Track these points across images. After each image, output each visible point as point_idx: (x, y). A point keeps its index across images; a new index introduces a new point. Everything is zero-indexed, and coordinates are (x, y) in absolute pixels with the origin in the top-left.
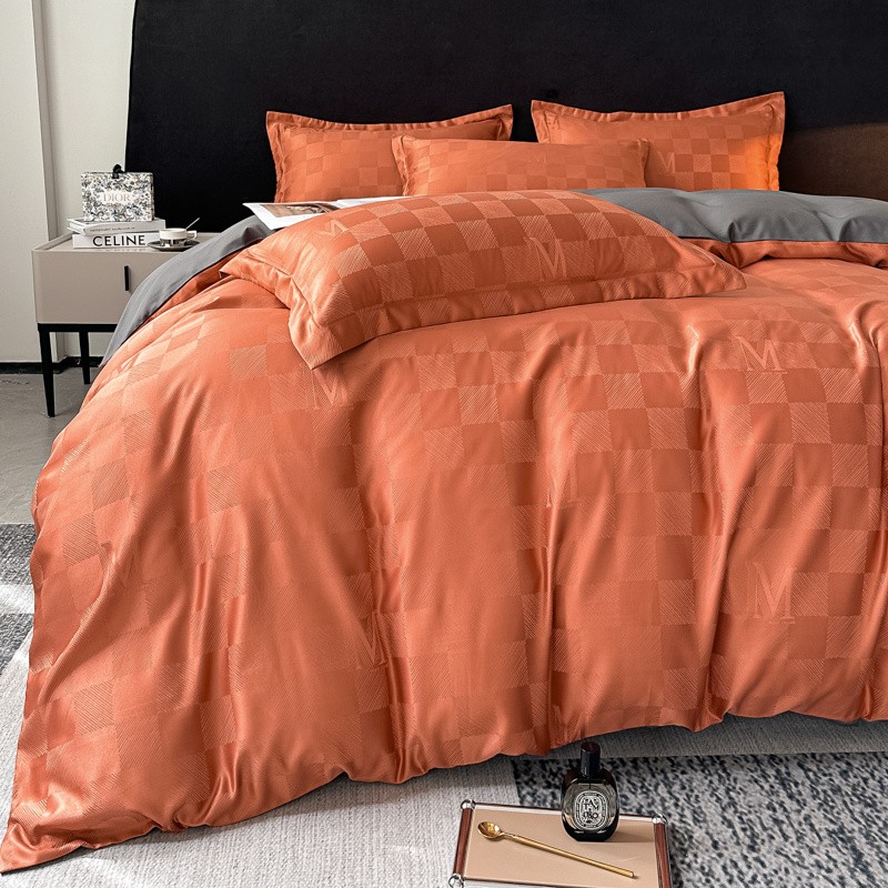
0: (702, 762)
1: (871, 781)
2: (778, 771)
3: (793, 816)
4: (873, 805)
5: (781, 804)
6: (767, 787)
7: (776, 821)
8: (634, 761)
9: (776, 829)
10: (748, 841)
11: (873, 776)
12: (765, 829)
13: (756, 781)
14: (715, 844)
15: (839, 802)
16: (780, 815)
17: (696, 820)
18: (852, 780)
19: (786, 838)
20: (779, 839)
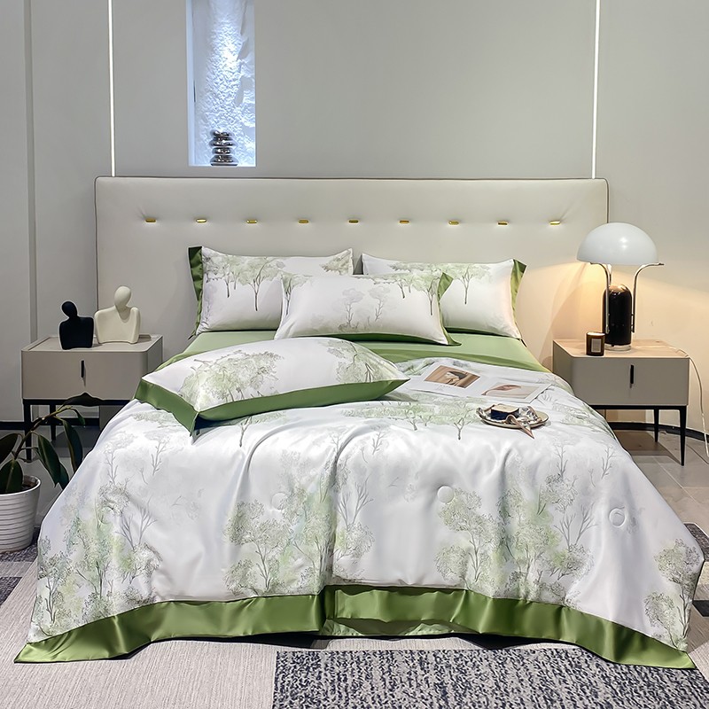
0: (381, 653)
1: (470, 663)
2: (421, 658)
3: (420, 677)
4: (465, 673)
5: (415, 673)
6: (411, 665)
7: (409, 679)
8: (344, 652)
9: (408, 683)
10: (390, 687)
11: (471, 660)
12: (401, 682)
13: (407, 662)
14: (372, 689)
15: (447, 672)
16: (412, 677)
17: (367, 678)
18: (460, 662)
19: (411, 686)
20: (407, 686)
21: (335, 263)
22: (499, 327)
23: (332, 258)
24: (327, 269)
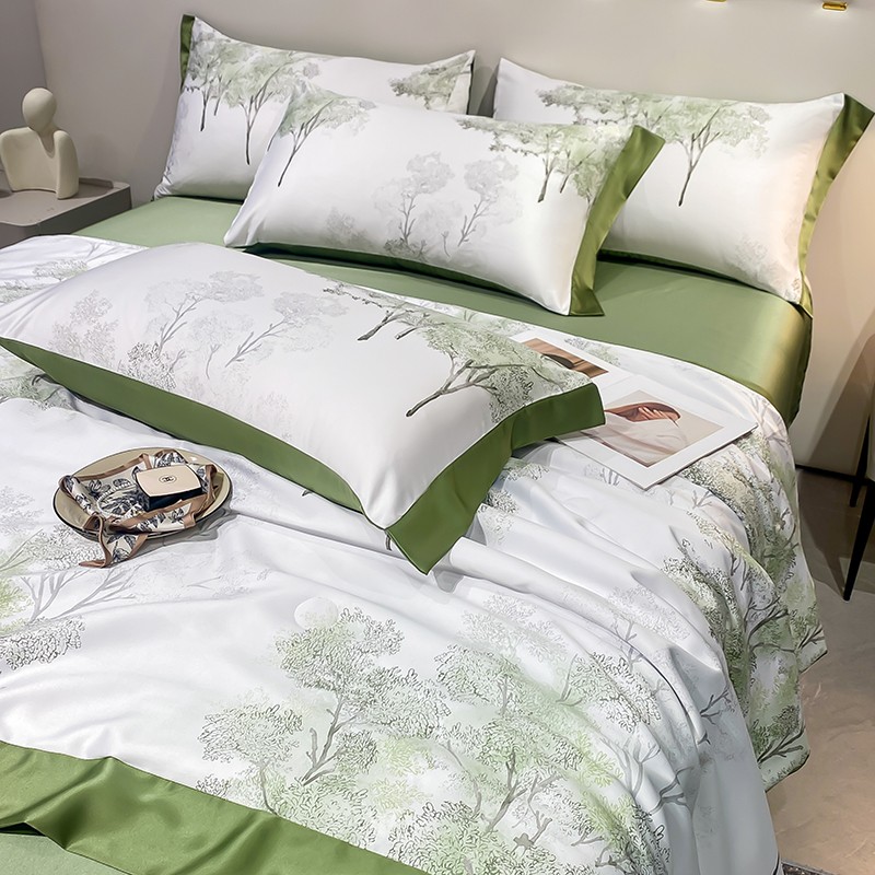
21: (424, 79)
22: (752, 267)
23: (420, 68)
24: (400, 88)
